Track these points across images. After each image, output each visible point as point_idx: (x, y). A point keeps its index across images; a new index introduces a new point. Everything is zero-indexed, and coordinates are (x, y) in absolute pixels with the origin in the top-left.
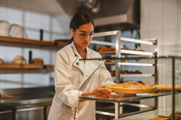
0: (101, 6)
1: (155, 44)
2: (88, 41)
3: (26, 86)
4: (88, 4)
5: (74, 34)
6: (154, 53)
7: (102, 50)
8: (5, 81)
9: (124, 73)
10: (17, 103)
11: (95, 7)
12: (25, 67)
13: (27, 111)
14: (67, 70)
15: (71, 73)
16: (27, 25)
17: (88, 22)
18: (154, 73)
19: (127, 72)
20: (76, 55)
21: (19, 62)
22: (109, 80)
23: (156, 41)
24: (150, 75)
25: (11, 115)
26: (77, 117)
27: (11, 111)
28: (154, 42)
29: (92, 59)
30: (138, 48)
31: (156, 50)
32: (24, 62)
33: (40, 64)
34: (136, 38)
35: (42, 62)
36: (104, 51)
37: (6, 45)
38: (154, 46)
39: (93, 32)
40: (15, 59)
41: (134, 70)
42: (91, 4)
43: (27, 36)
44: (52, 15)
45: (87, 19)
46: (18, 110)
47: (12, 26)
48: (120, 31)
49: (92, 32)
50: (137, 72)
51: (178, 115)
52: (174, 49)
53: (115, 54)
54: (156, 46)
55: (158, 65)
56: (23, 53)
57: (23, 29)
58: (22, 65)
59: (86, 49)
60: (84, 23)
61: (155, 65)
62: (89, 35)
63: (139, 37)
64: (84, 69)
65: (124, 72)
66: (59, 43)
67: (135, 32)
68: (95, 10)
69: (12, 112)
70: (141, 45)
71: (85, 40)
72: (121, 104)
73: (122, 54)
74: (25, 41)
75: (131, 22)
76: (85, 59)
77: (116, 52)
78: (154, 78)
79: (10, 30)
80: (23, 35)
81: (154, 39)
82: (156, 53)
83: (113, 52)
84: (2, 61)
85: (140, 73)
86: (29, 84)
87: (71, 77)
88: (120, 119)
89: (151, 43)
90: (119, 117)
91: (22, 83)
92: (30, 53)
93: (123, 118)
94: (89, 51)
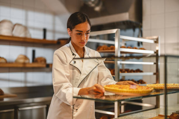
0: (104, 5)
1: (156, 42)
2: (85, 40)
3: (29, 85)
4: (90, 3)
5: (71, 34)
6: (156, 51)
7: (102, 48)
8: (9, 80)
9: (124, 72)
10: (22, 101)
11: (97, 5)
12: (28, 66)
13: (31, 110)
14: (65, 69)
15: (68, 71)
16: (30, 24)
17: (84, 21)
18: (155, 72)
19: (128, 71)
20: (73, 54)
21: (22, 61)
22: (109, 78)
23: (157, 39)
24: (152, 74)
25: (13, 114)
26: (74, 115)
27: (13, 110)
28: (156, 40)
29: (90, 58)
30: (141, 46)
31: (157, 48)
32: (27, 61)
33: (43, 62)
34: (138, 37)
35: (45, 61)
36: (103, 50)
37: (10, 45)
38: (155, 44)
39: (90, 31)
40: (18, 58)
41: (134, 69)
42: (93, 3)
43: (30, 35)
44: (55, 14)
45: (83, 18)
46: (20, 109)
47: (15, 25)
48: (119, 30)
49: (88, 31)
50: (138, 71)
51: (178, 114)
52: (176, 47)
53: (114, 52)
54: (157, 44)
55: (159, 63)
56: (26, 52)
57: (26, 28)
58: (24, 64)
59: (84, 48)
60: (80, 22)
61: (156, 64)
62: (86, 34)
63: (141, 35)
64: (82, 67)
65: (124, 70)
66: (62, 42)
67: (137, 31)
68: (97, 9)
69: (15, 111)
70: (143, 44)
71: (82, 39)
72: (122, 102)
73: (122, 52)
74: (28, 41)
75: (133, 20)
76: (82, 58)
77: (116, 50)
78: (155, 76)
79: (13, 29)
80: (26, 34)
81: (155, 37)
82: (157, 51)
83: (113, 50)
84: (5, 59)
85: (141, 71)
86: (33, 82)
87: (69, 76)
88: (120, 118)
89: (152, 42)
90: (119, 116)
91: (26, 82)
92: (34, 52)
93: (123, 117)
94: (87, 49)
